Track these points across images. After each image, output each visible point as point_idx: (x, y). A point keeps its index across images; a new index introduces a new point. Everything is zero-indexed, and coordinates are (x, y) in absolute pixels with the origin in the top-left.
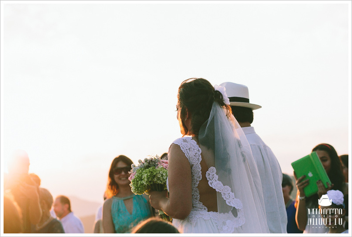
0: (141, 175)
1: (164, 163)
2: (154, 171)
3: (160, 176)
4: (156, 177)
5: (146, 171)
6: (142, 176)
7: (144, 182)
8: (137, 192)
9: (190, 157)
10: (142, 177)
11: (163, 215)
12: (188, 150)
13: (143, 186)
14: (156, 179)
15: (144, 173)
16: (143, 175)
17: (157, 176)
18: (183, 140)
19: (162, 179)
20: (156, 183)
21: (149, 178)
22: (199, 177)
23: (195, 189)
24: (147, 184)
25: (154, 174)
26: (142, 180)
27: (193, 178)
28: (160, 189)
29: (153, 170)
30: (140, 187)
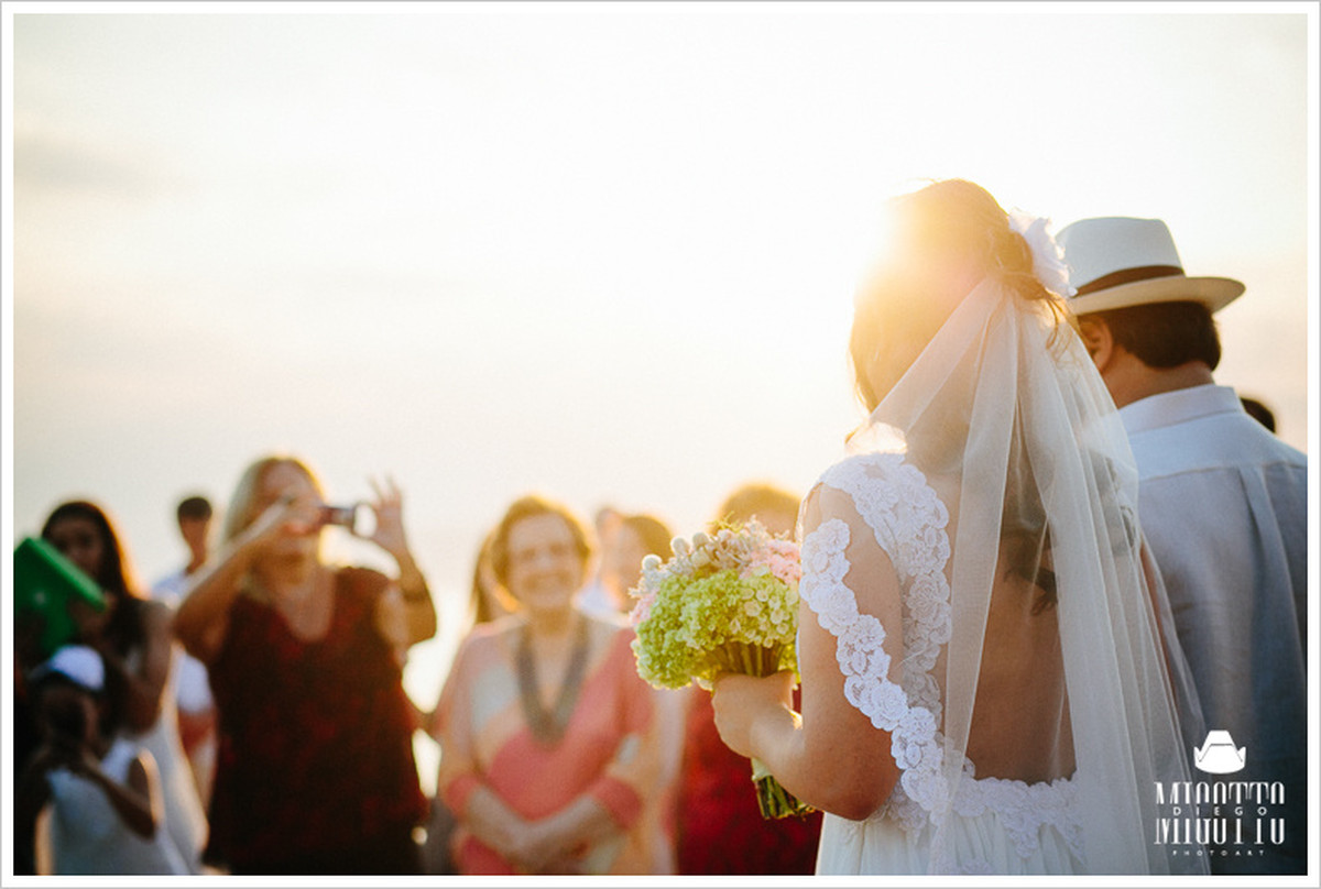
0: (674, 606)
1: (781, 554)
2: (729, 590)
3: (755, 609)
4: (741, 616)
5: (697, 587)
6: (679, 607)
7: (689, 636)
8: (658, 676)
9: (896, 543)
10: (680, 615)
11: (769, 781)
12: (890, 512)
13: (682, 654)
14: (738, 624)
15: (691, 595)
16: (684, 604)
17: (744, 613)
18: (867, 466)
19: (766, 623)
20: (741, 640)
21: (707, 619)
22: (942, 630)
23: (920, 680)
24: (703, 647)
25: (729, 605)
26: (679, 626)
27: (914, 633)
28: (760, 667)
29: (728, 586)
30: (673, 659)
